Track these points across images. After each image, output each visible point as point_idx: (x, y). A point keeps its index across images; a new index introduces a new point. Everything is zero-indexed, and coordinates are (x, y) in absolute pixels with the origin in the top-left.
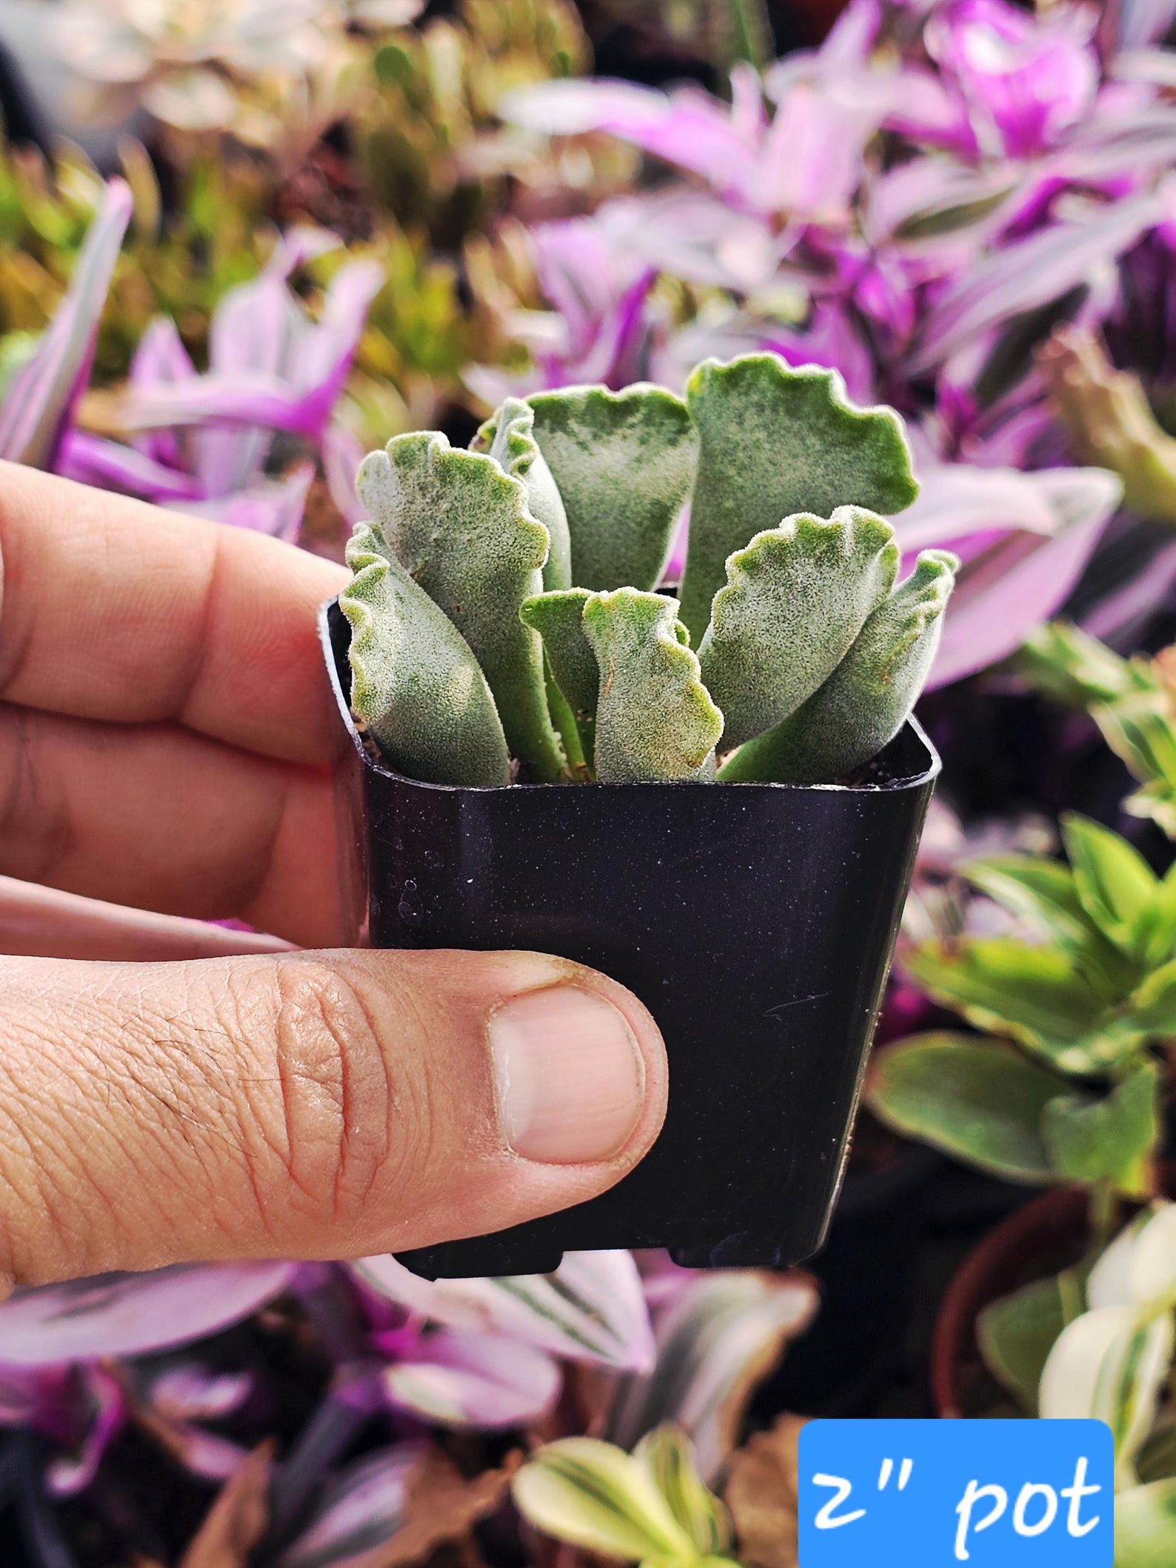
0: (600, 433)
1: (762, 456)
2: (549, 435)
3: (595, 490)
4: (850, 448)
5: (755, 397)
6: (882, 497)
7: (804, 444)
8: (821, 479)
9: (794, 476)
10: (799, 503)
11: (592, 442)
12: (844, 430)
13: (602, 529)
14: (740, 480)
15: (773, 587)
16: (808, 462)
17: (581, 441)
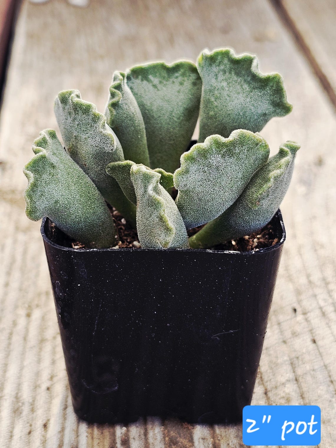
0: (163, 81)
1: (224, 93)
2: (141, 83)
3: (159, 105)
4: (261, 90)
5: (222, 67)
6: (276, 111)
7: (242, 88)
8: (249, 103)
9: (238, 102)
10: (240, 114)
11: (159, 85)
12: (258, 82)
13: (162, 121)
14: (216, 103)
15: (202, 167)
16: (243, 96)
17: (154, 84)
